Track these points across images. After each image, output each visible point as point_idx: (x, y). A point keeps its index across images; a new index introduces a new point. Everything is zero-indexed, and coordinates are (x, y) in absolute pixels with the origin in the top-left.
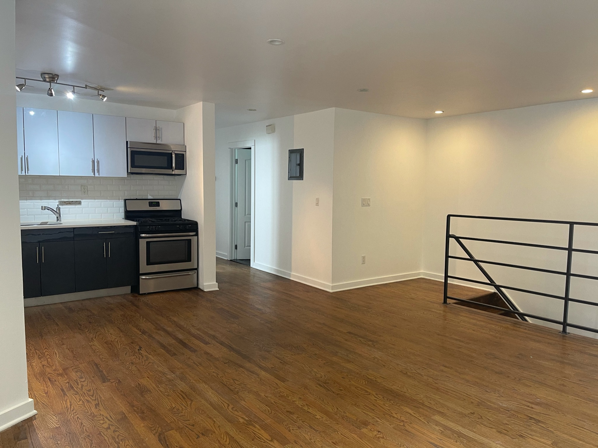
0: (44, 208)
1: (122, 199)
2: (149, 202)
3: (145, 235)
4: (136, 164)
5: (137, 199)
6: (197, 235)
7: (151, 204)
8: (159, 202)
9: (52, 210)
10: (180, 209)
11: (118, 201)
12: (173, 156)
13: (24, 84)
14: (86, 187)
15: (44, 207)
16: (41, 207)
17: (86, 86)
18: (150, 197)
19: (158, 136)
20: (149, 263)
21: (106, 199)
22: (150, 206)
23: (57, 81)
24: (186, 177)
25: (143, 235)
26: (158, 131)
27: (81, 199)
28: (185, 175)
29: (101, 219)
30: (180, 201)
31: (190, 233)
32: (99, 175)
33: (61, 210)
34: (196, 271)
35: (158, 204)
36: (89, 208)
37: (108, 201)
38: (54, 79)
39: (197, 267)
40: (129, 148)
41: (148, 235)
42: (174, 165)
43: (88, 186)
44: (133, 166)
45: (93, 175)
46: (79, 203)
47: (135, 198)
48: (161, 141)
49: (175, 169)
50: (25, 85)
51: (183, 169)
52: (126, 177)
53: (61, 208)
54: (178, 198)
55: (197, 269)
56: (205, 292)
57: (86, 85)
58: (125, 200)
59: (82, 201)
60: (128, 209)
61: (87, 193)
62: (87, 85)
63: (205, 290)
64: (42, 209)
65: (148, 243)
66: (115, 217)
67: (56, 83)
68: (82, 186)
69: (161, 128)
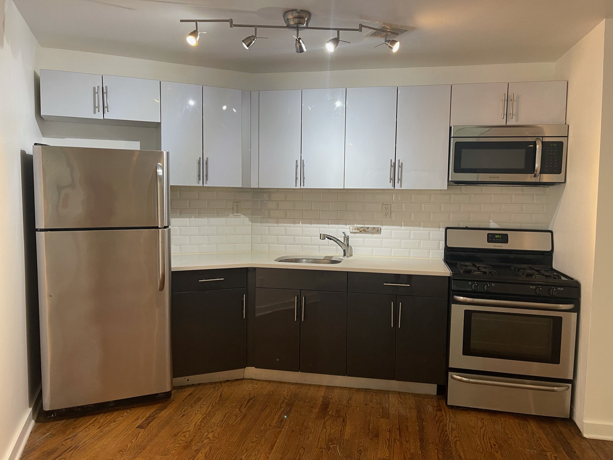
0: (324, 237)
1: (443, 228)
2: (488, 234)
3: (465, 298)
4: (463, 166)
5: (467, 228)
6: (577, 309)
7: (491, 238)
8: (507, 235)
9: (336, 240)
10: (550, 249)
11: (437, 229)
12: (539, 147)
13: (254, 36)
14: (389, 206)
15: (323, 234)
16: (319, 235)
17: (361, 26)
18: (493, 225)
19: (510, 111)
20: (467, 351)
21: (419, 226)
22: (488, 241)
23: (307, 25)
24: (565, 187)
25: (462, 298)
26: (510, 103)
27: (381, 225)
28: (563, 184)
29: (409, 258)
30: (550, 234)
31: (561, 305)
32: (401, 186)
33: (349, 239)
34: (570, 385)
35: (504, 239)
36: (391, 239)
37: (422, 229)
38: (302, 20)
39: (572, 379)
40: (453, 137)
41: (469, 299)
42: (538, 165)
43: (392, 205)
44: (458, 169)
45: (392, 186)
46: (379, 231)
47: (465, 227)
48: (517, 120)
49: (540, 173)
50: (256, 36)
51: (559, 172)
52: (447, 189)
53: (349, 237)
54: (549, 229)
55: (572, 382)
56: (585, 438)
57: (361, 24)
58: (447, 229)
59: (383, 228)
60: (449, 245)
61: (389, 215)
62: (363, 24)
63: (585, 435)
64: (321, 239)
65: (467, 313)
66: (431, 256)
67: (307, 28)
68: (384, 204)
69: (518, 97)
